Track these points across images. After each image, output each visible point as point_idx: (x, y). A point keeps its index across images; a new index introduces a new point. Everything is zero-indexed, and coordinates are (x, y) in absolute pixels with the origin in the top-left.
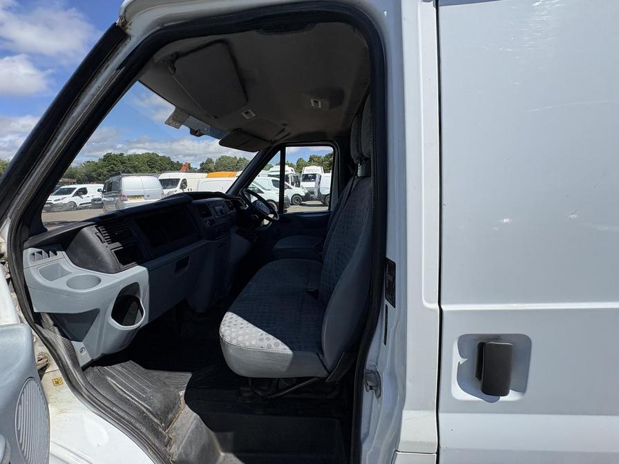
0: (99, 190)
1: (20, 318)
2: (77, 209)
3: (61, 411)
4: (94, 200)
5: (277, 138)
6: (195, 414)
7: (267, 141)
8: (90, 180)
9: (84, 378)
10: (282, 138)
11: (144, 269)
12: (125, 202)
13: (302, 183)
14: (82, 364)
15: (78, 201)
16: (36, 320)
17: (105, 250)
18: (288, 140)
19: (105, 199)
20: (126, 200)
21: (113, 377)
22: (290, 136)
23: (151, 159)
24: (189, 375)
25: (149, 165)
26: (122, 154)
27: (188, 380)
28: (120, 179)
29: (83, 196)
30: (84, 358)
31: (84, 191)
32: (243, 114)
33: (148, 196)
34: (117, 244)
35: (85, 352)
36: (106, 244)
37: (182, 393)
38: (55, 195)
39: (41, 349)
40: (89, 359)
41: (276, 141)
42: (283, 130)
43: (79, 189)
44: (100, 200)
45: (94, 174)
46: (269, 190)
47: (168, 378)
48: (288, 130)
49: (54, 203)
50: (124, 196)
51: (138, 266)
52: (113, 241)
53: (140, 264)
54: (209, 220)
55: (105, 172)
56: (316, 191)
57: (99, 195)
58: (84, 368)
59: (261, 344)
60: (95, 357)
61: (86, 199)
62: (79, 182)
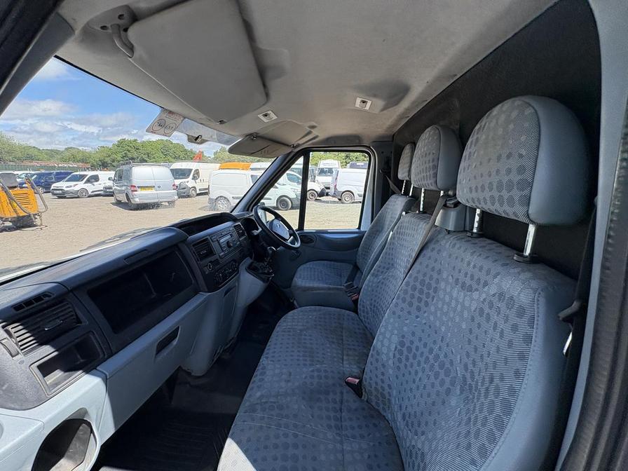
0: (109, 179)
2: (89, 197)
4: (106, 188)
5: (301, 142)
7: (288, 145)
8: (104, 166)
10: (307, 142)
12: (135, 193)
13: (317, 178)
15: (90, 188)
17: (20, 365)
18: (313, 144)
19: (116, 187)
20: (137, 191)
22: (317, 140)
23: (165, 146)
25: (162, 152)
26: (135, 140)
28: (131, 168)
29: (95, 183)
31: (96, 178)
32: (261, 116)
33: (159, 187)
34: (45, 351)
38: (67, 181)
41: (298, 145)
42: (309, 133)
43: (91, 177)
44: (110, 188)
45: (108, 160)
46: (284, 185)
48: (315, 132)
49: (66, 189)
50: (135, 186)
53: (89, 371)
54: (211, 262)
55: (119, 158)
56: (332, 187)
57: (110, 183)
61: (98, 186)
62: (93, 168)
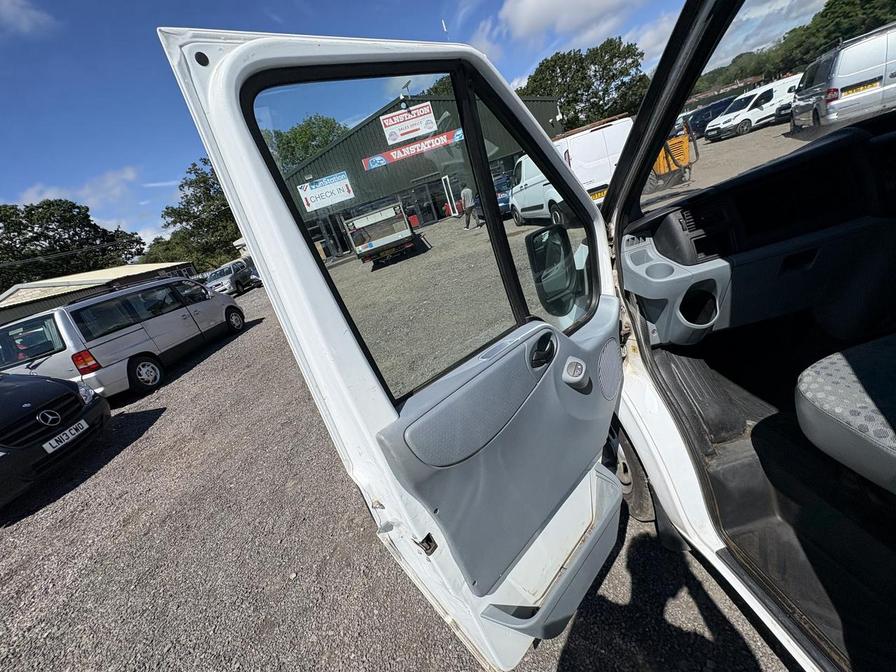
0: (790, 91)
1: (617, 291)
2: (751, 131)
3: (635, 373)
4: (780, 109)
6: (754, 452)
8: (787, 68)
9: (652, 356)
11: (726, 263)
12: (834, 103)
14: (652, 343)
15: (756, 115)
16: (627, 295)
17: (686, 237)
19: (798, 103)
20: (837, 99)
21: (677, 366)
24: (774, 411)
27: (769, 415)
28: (837, 54)
29: (765, 105)
30: (655, 339)
31: (768, 96)
34: (701, 232)
35: (656, 334)
36: (687, 232)
37: (751, 423)
38: (727, 113)
39: (626, 320)
40: (658, 341)
43: (761, 95)
44: (788, 107)
45: (798, 53)
47: (745, 399)
49: (723, 126)
50: (836, 90)
51: (720, 260)
52: (697, 228)
53: (722, 257)
58: (654, 347)
59: (851, 419)
60: (664, 342)
61: (769, 109)
